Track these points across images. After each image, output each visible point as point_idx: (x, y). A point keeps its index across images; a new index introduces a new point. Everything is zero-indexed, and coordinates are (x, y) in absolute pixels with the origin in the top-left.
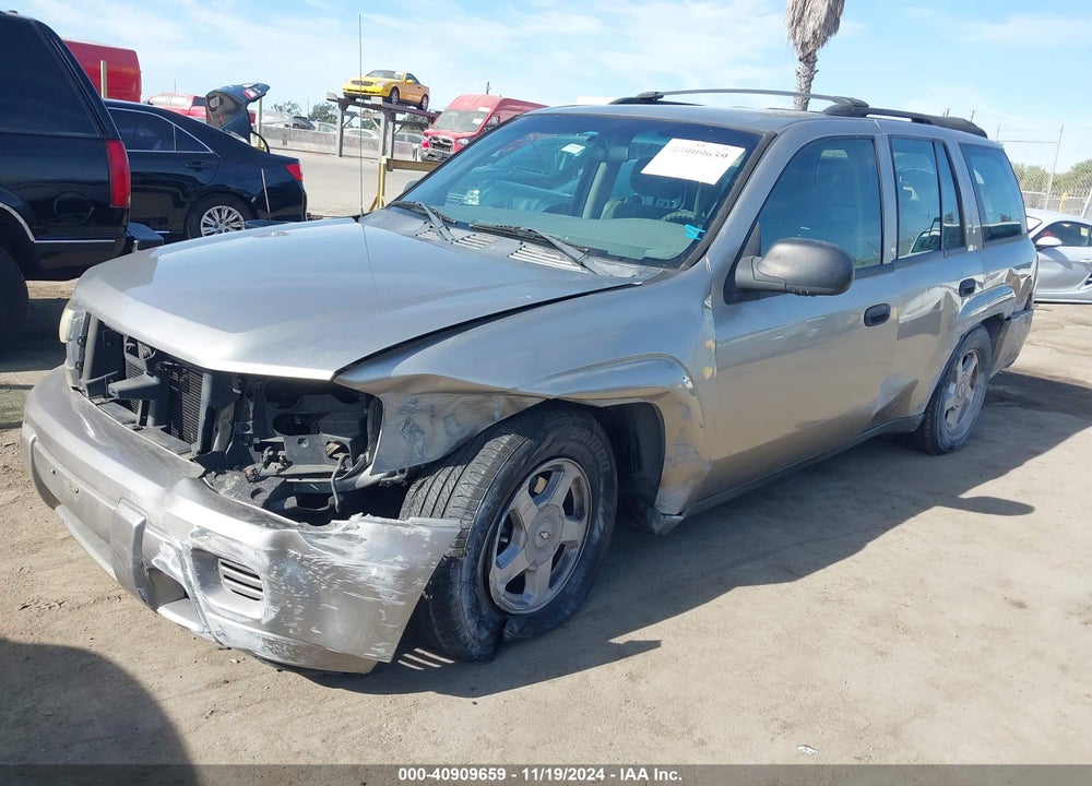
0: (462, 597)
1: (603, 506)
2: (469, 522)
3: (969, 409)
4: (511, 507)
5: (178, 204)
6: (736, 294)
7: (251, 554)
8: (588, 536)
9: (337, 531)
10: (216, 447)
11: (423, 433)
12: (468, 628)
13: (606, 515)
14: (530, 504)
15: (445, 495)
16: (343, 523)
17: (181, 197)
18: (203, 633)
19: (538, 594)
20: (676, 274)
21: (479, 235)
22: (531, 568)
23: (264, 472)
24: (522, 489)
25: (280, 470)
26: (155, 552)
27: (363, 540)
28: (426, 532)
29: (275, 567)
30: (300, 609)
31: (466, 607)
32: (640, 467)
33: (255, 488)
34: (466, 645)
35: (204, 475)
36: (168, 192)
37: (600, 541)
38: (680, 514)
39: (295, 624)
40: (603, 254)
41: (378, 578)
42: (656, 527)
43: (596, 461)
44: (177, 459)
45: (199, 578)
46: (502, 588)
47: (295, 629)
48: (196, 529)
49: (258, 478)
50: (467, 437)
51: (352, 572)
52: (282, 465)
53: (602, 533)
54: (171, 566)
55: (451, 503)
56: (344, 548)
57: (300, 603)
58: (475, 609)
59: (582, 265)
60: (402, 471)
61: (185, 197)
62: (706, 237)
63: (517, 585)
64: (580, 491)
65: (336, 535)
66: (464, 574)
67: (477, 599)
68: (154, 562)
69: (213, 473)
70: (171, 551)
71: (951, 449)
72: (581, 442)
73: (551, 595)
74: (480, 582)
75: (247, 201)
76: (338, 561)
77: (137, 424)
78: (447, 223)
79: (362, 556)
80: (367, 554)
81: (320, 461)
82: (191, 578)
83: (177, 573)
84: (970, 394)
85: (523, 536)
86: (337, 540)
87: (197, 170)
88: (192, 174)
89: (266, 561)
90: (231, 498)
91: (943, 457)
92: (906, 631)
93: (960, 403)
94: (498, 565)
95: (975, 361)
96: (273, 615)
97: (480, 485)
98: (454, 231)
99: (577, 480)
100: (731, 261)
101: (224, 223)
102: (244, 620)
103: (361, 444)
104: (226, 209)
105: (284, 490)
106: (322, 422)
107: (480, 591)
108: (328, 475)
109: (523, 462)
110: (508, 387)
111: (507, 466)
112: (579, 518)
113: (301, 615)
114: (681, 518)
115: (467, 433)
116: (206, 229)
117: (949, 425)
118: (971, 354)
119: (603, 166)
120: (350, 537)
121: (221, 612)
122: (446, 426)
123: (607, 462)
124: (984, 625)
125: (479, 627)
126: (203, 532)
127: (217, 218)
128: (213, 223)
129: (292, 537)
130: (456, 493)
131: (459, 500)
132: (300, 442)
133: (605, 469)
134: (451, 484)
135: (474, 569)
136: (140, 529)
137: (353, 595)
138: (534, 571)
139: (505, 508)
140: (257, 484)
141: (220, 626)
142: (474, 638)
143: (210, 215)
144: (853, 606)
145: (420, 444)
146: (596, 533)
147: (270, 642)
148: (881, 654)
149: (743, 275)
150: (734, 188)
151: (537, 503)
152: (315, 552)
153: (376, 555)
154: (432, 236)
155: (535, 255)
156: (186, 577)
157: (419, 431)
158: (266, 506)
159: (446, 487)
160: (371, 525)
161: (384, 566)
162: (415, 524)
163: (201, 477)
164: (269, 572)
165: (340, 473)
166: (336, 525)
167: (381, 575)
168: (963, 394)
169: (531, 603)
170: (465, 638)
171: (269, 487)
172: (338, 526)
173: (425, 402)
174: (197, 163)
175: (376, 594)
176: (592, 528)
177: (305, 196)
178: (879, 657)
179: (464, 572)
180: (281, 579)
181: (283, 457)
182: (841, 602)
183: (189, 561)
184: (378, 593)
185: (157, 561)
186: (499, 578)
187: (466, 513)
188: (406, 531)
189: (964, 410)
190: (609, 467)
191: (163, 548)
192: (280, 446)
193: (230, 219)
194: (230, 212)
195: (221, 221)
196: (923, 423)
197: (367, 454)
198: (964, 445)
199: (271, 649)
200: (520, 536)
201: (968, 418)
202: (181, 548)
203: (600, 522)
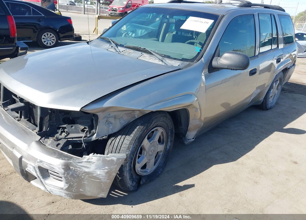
0: (127, 175)
1: (170, 139)
2: (128, 152)
3: (276, 96)
4: (142, 144)
5: (35, 32)
6: (212, 69)
7: (58, 169)
8: (166, 148)
9: (85, 160)
10: (44, 130)
11: (112, 124)
12: (129, 183)
13: (171, 141)
14: (148, 143)
15: (120, 143)
16: (87, 157)
17: (35, 30)
18: (45, 190)
19: (150, 169)
20: (193, 64)
21: (128, 50)
22: (149, 161)
23: (60, 137)
24: (145, 139)
25: (66, 136)
26: (26, 167)
27: (94, 163)
28: (115, 159)
29: (66, 173)
30: (76, 184)
31: (128, 178)
32: (181, 125)
33: (57, 143)
34: (129, 188)
35: (41, 139)
36: (32, 28)
37: (169, 149)
38: (193, 139)
39: (74, 189)
40: (169, 57)
41: (100, 174)
42: (186, 143)
43: (168, 126)
44: (31, 132)
45: (41, 175)
46: (139, 169)
47: (74, 190)
48: (39, 160)
49: (58, 140)
50: (126, 124)
51: (91, 173)
52: (67, 134)
53: (170, 147)
54: (32, 171)
55: (122, 146)
56: (88, 166)
57: (76, 182)
58: (131, 178)
59: (162, 61)
60: (106, 136)
61: (36, 29)
62: (202, 51)
63: (144, 167)
64: (163, 135)
65: (85, 162)
66: (128, 169)
67: (132, 174)
68: (26, 169)
69: (44, 138)
70: (31, 167)
71: (270, 108)
72: (163, 122)
73: (154, 168)
74: (132, 169)
75: (56, 31)
76: (87, 170)
77: (19, 118)
78: (117, 45)
79: (94, 168)
80: (96, 167)
81: (79, 133)
82: (39, 175)
83: (34, 174)
84: (276, 92)
85: (146, 153)
86: (86, 163)
87: (40, 21)
88: (38, 22)
89: (63, 171)
90: (50, 147)
91: (267, 111)
92: (262, 174)
93: (274, 95)
94: (138, 163)
95: (278, 82)
96: (67, 187)
97: (132, 140)
98: (119, 48)
99: (162, 133)
100: (210, 59)
101: (49, 38)
102: (58, 188)
103: (92, 127)
104: (49, 34)
105: (68, 143)
106: (78, 121)
107: (133, 171)
108: (81, 137)
109: (145, 131)
110: (140, 109)
111: (140, 133)
112: (163, 143)
113: (76, 186)
114: (193, 140)
115: (127, 123)
116: (44, 40)
117: (270, 101)
118: (278, 80)
119: (165, 24)
120: (90, 162)
121: (50, 185)
122: (120, 121)
123: (171, 126)
124: (286, 170)
125: (132, 182)
126: (41, 162)
127: (47, 36)
128: (46, 38)
129: (71, 163)
130: (124, 143)
131: (125, 145)
132: (72, 127)
133: (171, 128)
134: (122, 140)
135: (130, 166)
136: (21, 159)
137: (93, 179)
138: (149, 162)
139: (140, 145)
140: (58, 141)
141: (50, 189)
142: (131, 186)
143: (44, 36)
144: (246, 166)
145: (111, 127)
146: (168, 147)
147: (67, 194)
148: (256, 183)
149: (214, 63)
150: (211, 34)
151: (150, 142)
152: (79, 168)
153: (98, 168)
154: (112, 50)
155: (146, 58)
156: (37, 175)
157: (111, 123)
158: (62, 149)
159: (120, 141)
160: (96, 157)
161: (101, 171)
162: (111, 156)
163: (40, 140)
164: (64, 174)
165: (85, 137)
166: (85, 157)
167: (101, 173)
168: (275, 91)
169: (148, 171)
170: (128, 186)
171: (62, 142)
172: (86, 158)
173: (112, 114)
174: (39, 19)
175: (100, 179)
176: (167, 146)
177: (73, 29)
178: (255, 184)
179: (127, 168)
180: (68, 176)
181: (67, 131)
182: (242, 164)
183: (37, 170)
184: (101, 179)
185: (27, 169)
186: (138, 167)
187: (127, 150)
188: (108, 159)
189: (274, 96)
190: (172, 127)
191: (29, 166)
192: (65, 128)
193: (51, 37)
194: (51, 35)
195: (48, 38)
196: (263, 102)
197: (94, 130)
198: (274, 107)
199: (68, 196)
200: (145, 153)
201: (276, 98)
202: (34, 166)
203: (169, 144)
